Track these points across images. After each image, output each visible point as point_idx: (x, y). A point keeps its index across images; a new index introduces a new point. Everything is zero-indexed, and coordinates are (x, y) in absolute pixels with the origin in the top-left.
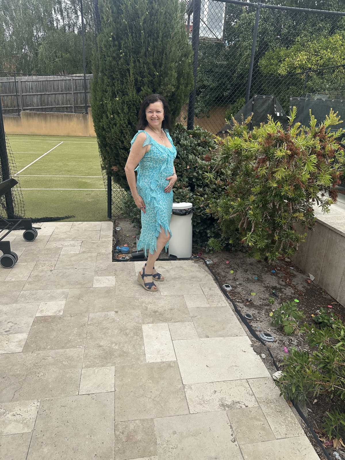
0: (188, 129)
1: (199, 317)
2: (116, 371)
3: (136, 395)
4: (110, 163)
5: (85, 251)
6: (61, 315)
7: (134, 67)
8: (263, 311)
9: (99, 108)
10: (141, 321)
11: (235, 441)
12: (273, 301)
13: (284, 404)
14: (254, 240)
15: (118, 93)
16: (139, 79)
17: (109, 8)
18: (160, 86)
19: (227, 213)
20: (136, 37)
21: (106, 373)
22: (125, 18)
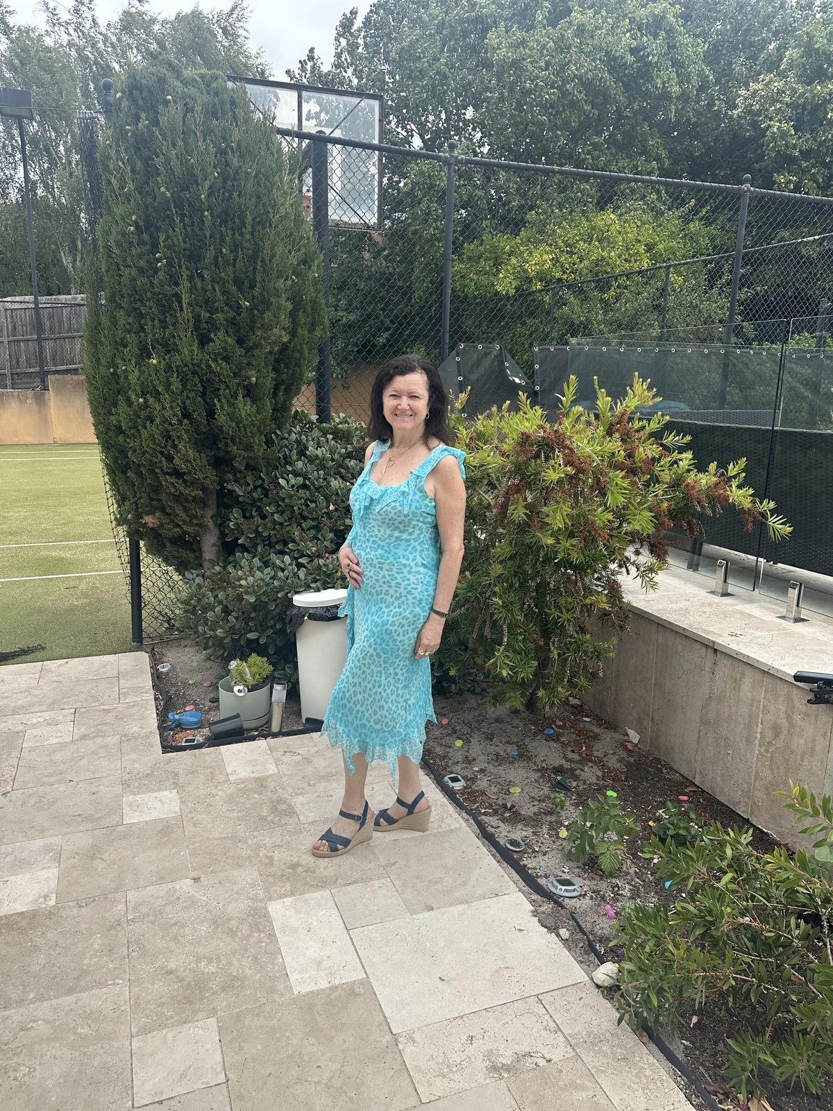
0: (320, 421)
1: (401, 863)
2: (220, 1030)
3: (284, 1082)
4: (137, 508)
5: (86, 732)
6: (52, 907)
7: (191, 291)
8: (545, 829)
9: (106, 383)
10: (261, 894)
12: (562, 801)
14: (511, 662)
16: (205, 315)
17: (123, 163)
18: (253, 331)
20: (193, 225)
21: (198, 1038)
22: (165, 185)
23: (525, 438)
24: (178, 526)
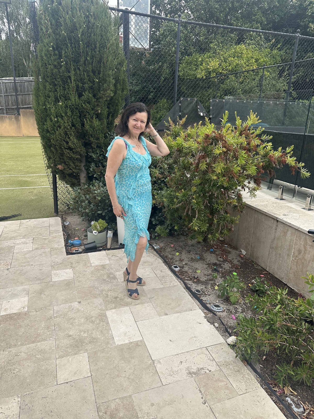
1: (156, 297)
2: (89, 357)
3: (112, 376)
4: (55, 162)
5: (38, 247)
6: (26, 311)
7: (75, 75)
8: (209, 286)
9: (42, 112)
10: (104, 308)
11: (205, 403)
12: (216, 276)
15: (60, 98)
16: (80, 85)
17: (47, 21)
18: (99, 92)
19: (172, 202)
20: (75, 47)
21: (80, 360)
22: (64, 30)
23: (207, 136)
24: (71, 169)
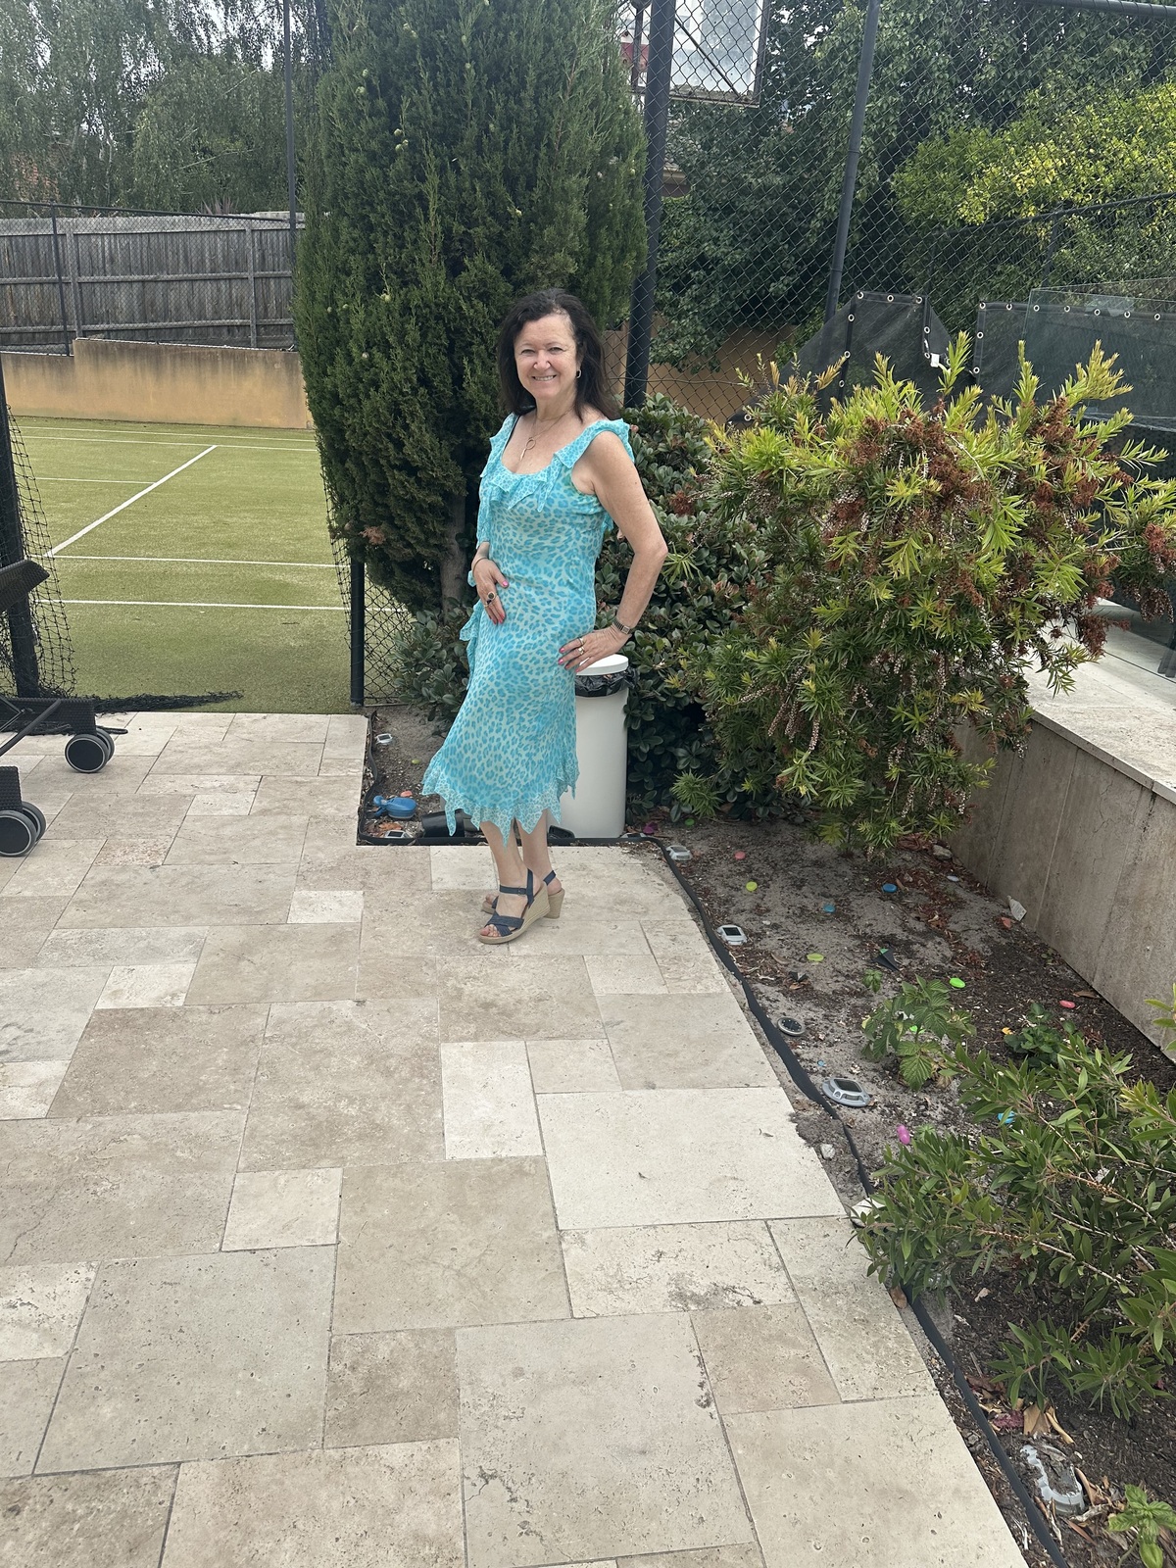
0: (629, 403)
1: (628, 1024)
2: (344, 1183)
3: (406, 1258)
4: (358, 515)
5: (268, 806)
6: (179, 1008)
7: (442, 188)
8: (843, 1013)
9: (322, 329)
10: (437, 1033)
11: (708, 1403)
12: (878, 982)
13: (879, 1297)
14: (820, 777)
15: (386, 277)
16: (458, 228)
18: (528, 256)
19: (734, 686)
20: (448, 85)
21: (314, 1188)
22: (411, 19)
24: (409, 545)
